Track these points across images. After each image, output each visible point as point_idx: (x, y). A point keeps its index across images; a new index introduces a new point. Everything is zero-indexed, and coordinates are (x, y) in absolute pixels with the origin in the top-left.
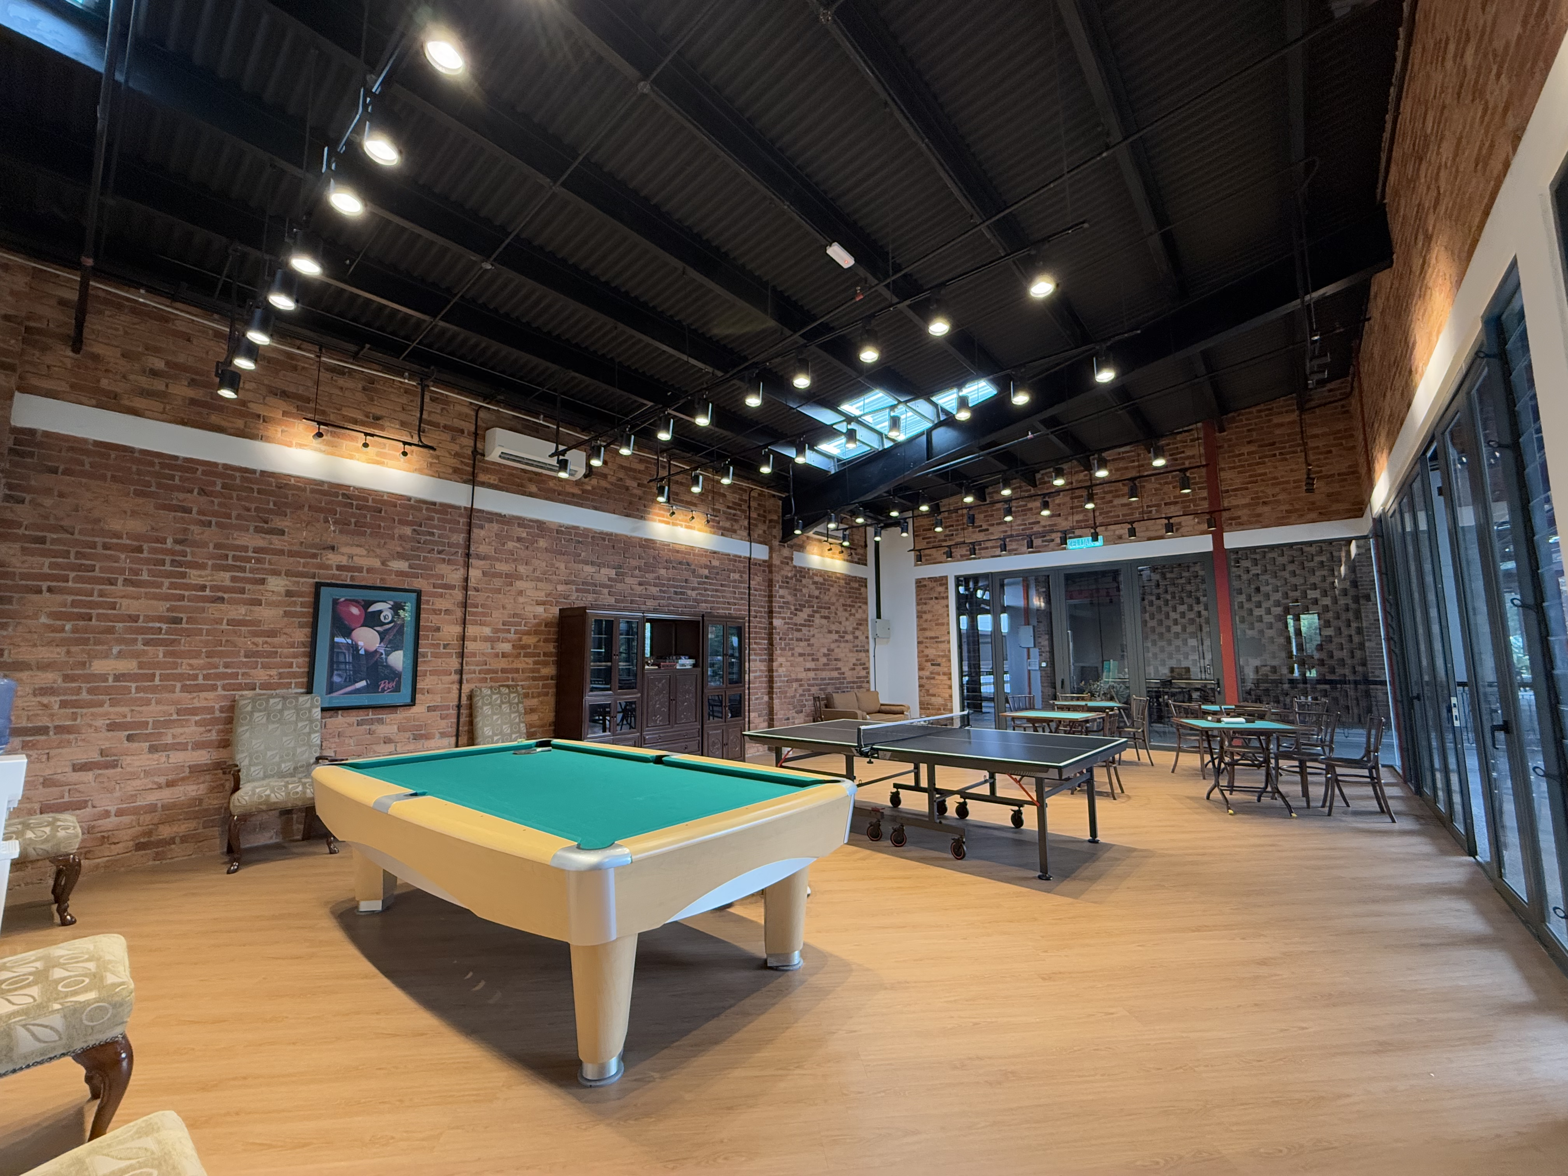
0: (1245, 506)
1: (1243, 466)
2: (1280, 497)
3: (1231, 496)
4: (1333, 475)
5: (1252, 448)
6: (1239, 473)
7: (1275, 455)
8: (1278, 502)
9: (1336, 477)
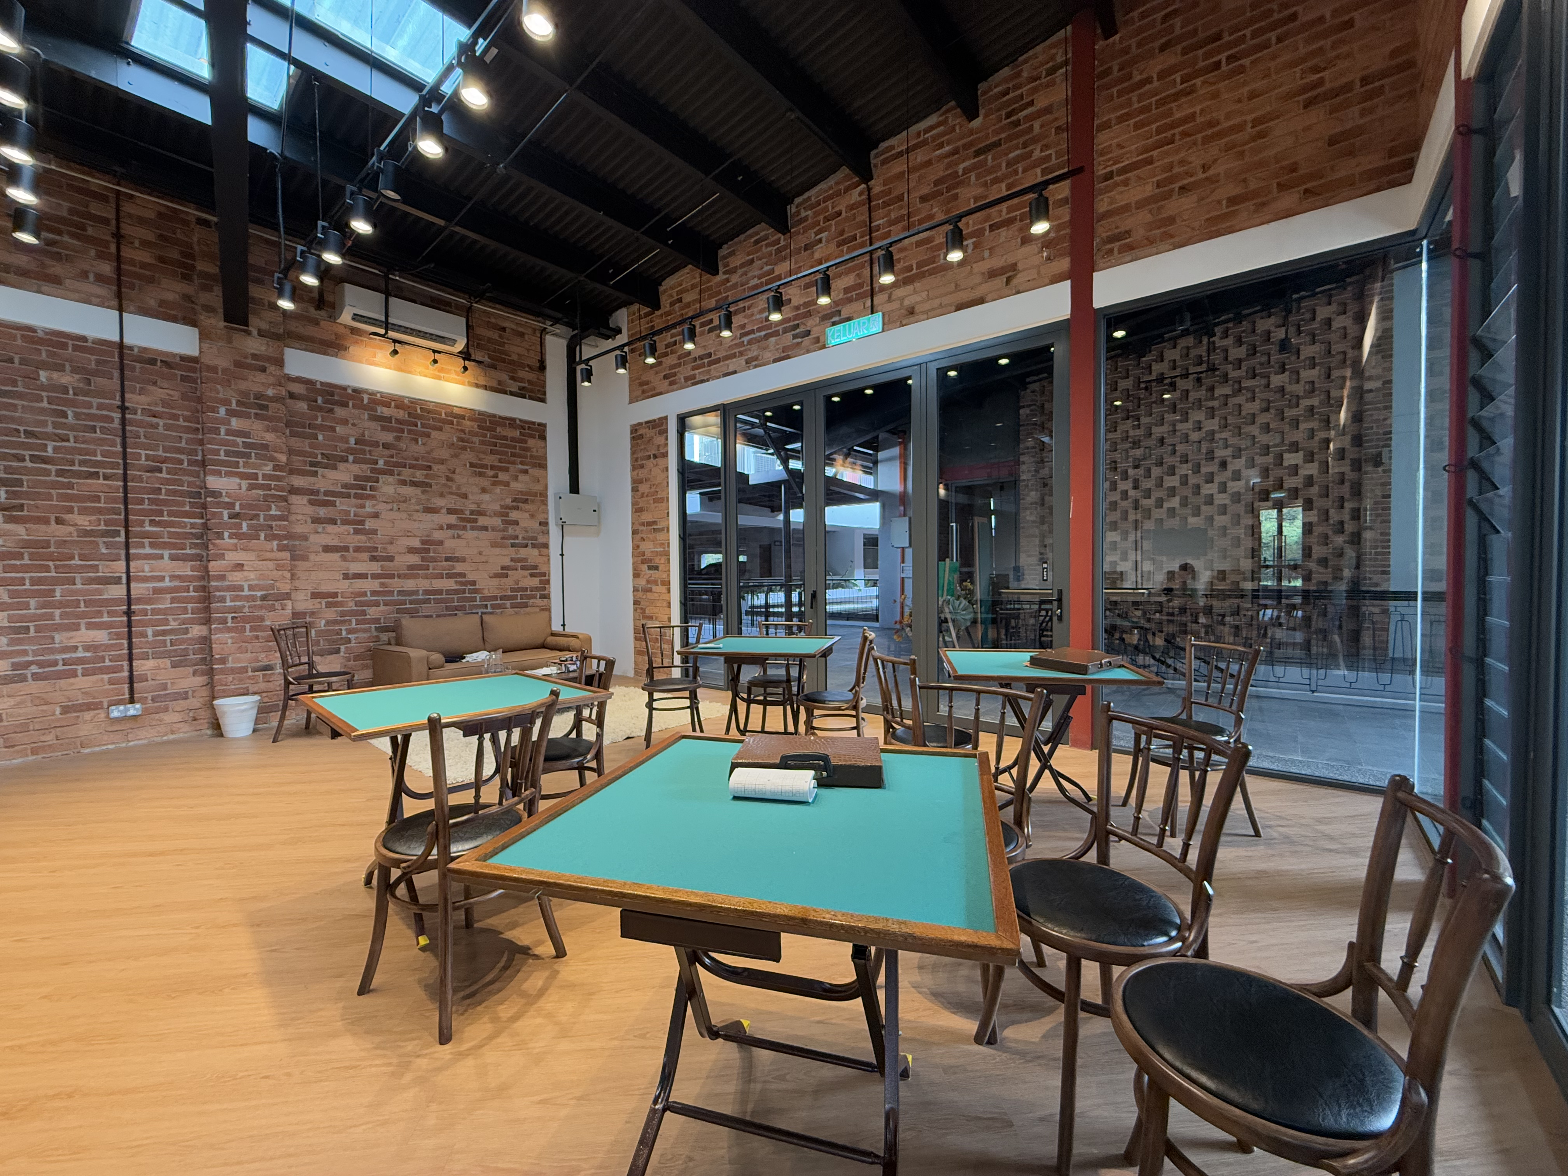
0: (1141, 204)
1: (1146, 109)
2: (1218, 169)
3: (1116, 185)
4: (1347, 87)
5: (1170, 59)
6: (1137, 126)
7: (1218, 65)
8: (1213, 181)
9: (1358, 89)
